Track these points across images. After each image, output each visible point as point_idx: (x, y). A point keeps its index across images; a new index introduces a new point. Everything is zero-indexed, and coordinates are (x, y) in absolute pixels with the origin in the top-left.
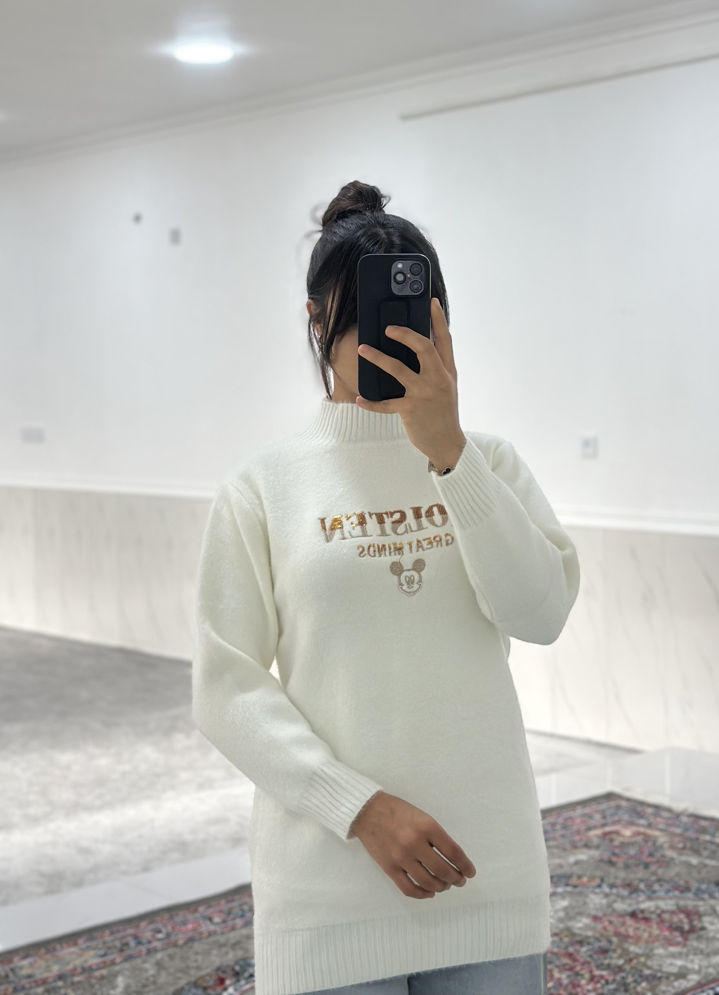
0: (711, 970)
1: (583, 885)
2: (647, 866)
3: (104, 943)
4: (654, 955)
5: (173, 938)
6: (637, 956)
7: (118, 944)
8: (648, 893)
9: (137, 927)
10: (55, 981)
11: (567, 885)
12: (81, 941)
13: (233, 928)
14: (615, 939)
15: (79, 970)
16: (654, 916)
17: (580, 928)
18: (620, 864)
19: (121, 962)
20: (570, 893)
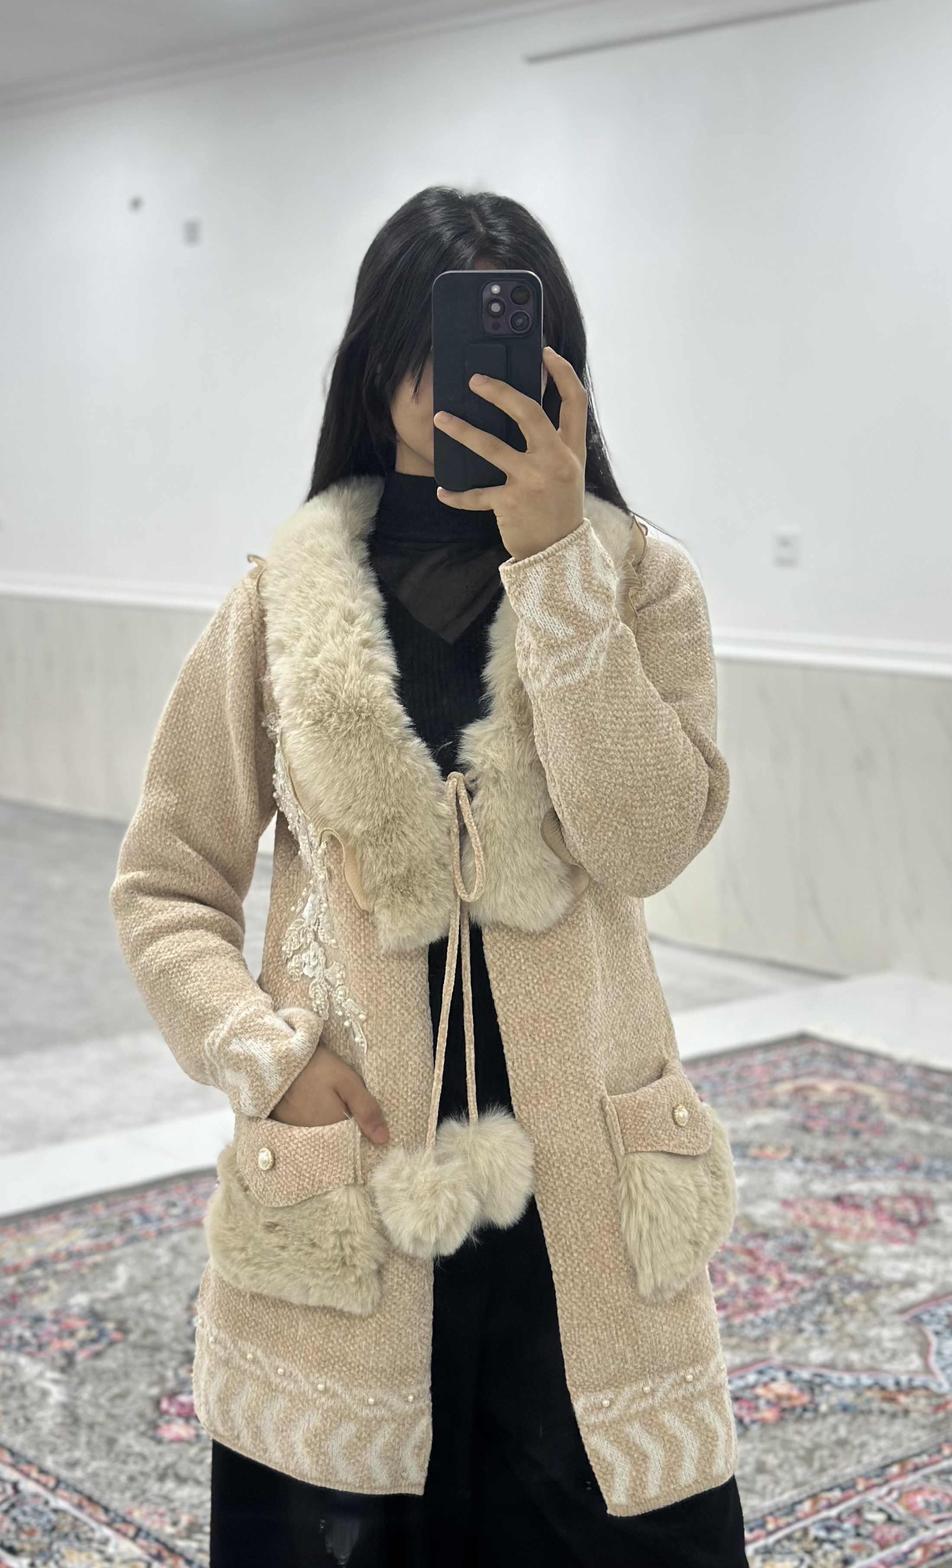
0: (949, 1278)
1: (768, 1157)
2: (856, 1134)
3: (97, 1219)
4: (869, 1255)
6: (845, 1256)
7: (116, 1220)
8: (860, 1171)
9: (143, 1197)
10: (30, 1269)
11: (748, 1157)
12: (64, 1216)
14: (813, 1233)
15: (63, 1254)
16: (868, 1203)
17: (764, 1216)
18: (819, 1131)
19: (122, 1246)
20: (749, 1168)
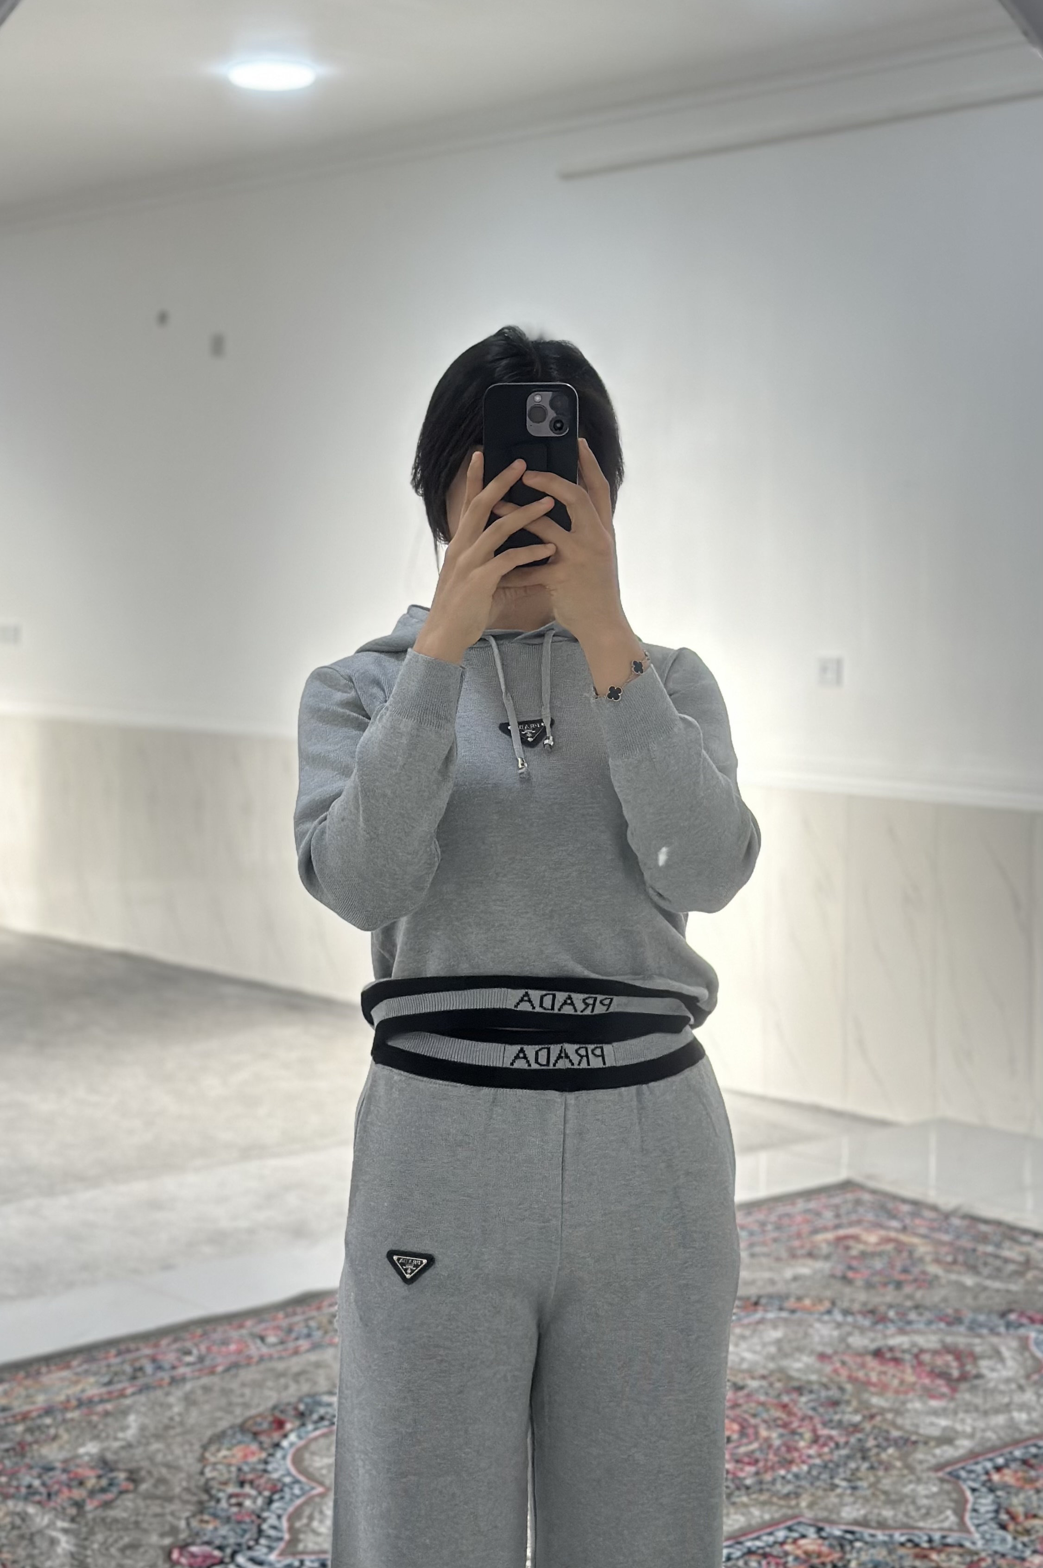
0: (989, 1434)
1: (807, 1310)
2: (899, 1285)
3: (109, 1366)
4: (907, 1411)
5: (208, 1363)
6: (882, 1411)
7: (128, 1368)
8: (901, 1324)
9: (156, 1345)
10: (40, 1416)
11: (781, 1309)
12: (75, 1363)
13: (296, 1352)
14: (849, 1387)
15: (74, 1403)
16: (907, 1357)
17: (799, 1370)
18: (859, 1283)
19: (133, 1394)
20: (785, 1320)
